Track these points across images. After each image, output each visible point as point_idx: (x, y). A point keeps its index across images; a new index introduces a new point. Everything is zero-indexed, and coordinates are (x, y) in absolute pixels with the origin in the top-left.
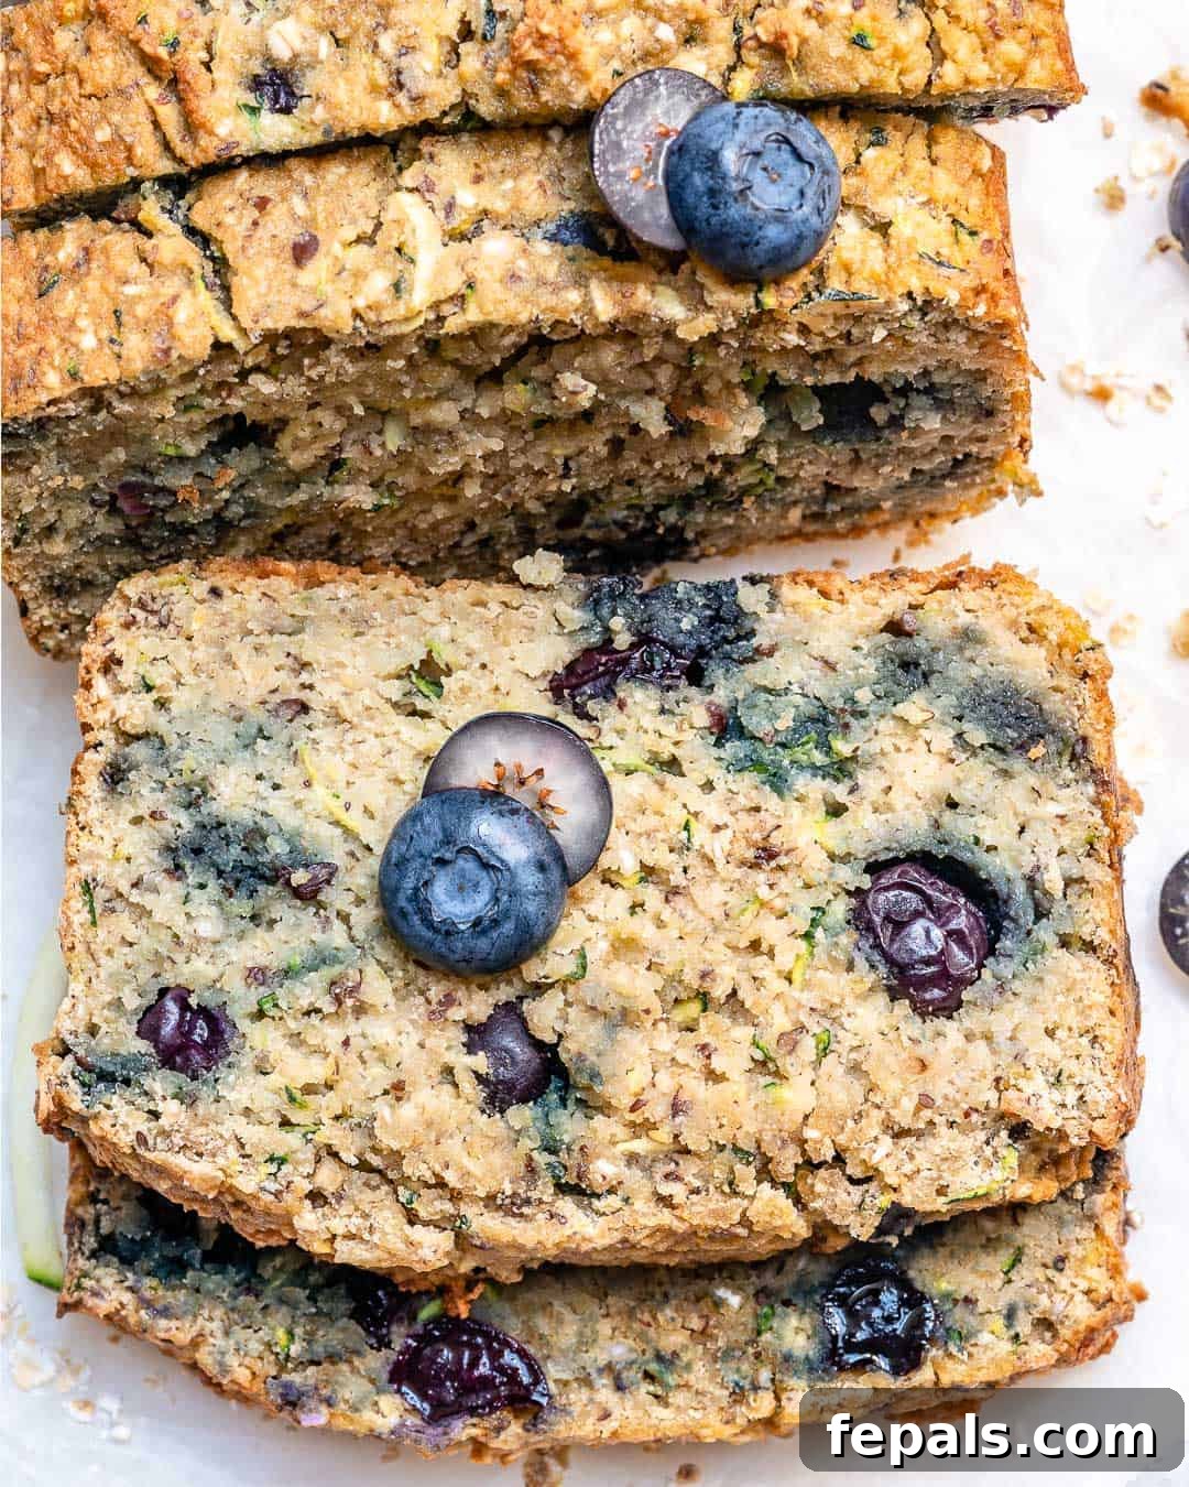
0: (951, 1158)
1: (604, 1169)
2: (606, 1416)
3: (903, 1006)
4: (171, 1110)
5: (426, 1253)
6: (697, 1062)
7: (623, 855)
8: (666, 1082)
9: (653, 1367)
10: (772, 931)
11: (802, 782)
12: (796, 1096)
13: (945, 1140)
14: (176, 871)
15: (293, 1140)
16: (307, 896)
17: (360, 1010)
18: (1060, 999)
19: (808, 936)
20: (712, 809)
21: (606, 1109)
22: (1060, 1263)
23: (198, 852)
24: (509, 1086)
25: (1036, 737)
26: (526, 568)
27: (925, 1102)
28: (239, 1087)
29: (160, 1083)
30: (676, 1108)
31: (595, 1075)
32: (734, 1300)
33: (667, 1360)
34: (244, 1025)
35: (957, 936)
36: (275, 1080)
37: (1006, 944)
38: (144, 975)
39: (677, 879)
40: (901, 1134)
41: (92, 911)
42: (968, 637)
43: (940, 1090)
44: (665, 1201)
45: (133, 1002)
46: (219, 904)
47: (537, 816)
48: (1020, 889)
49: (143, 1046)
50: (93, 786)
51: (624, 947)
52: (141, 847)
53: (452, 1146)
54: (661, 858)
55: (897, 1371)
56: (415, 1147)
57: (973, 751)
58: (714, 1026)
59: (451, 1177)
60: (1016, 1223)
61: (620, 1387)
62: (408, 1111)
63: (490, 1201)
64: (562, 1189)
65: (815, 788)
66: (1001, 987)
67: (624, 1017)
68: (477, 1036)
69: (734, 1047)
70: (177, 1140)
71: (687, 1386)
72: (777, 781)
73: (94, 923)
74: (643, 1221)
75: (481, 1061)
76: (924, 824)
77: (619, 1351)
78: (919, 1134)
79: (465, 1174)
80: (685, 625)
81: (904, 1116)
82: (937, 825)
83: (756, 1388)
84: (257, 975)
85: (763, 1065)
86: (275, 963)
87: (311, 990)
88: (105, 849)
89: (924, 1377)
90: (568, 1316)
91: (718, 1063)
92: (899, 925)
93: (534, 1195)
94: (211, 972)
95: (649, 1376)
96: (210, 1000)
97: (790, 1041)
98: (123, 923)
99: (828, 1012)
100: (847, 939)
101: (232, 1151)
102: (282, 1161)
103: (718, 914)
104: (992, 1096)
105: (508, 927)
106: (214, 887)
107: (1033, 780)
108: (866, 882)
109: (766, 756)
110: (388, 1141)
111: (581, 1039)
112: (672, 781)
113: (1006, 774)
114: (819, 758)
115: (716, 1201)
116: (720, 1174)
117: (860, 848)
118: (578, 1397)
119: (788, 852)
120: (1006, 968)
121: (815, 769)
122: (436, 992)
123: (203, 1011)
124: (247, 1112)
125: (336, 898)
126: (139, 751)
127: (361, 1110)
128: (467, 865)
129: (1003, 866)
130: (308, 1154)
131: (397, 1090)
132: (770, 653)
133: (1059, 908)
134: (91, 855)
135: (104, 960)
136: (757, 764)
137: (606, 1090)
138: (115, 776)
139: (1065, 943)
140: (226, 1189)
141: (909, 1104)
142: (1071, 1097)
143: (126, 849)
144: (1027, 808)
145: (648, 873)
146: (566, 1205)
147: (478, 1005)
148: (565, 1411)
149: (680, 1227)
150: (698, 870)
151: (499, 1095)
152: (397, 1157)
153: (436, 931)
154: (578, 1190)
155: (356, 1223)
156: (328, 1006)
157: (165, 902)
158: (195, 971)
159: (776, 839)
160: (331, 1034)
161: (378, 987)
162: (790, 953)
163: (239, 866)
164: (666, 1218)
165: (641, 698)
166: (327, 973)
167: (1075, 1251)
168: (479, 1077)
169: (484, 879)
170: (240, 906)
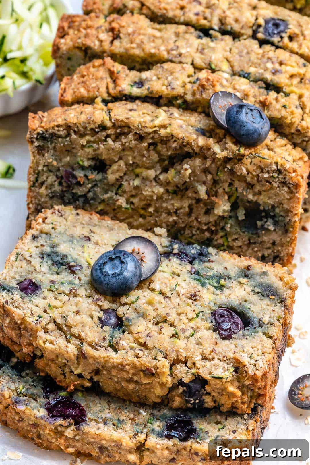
0: (216, 366)
1: (124, 344)
2: (99, 429)
3: (216, 333)
4: (17, 298)
7: (157, 286)
8: (147, 332)
9: (116, 422)
10: (189, 309)
11: (209, 287)
12: (181, 344)
13: (216, 362)
14: (42, 257)
15: (46, 315)
16: (72, 271)
17: (75, 296)
18: (258, 342)
19: (197, 314)
20: (184, 284)
21: (131, 333)
22: (234, 431)
23: (49, 255)
25: (273, 295)
26: (157, 230)
27: (213, 351)
28: (37, 300)
29: (17, 293)
30: (148, 336)
32: (144, 414)
33: (121, 422)
34: (44, 290)
35: (236, 323)
36: (47, 301)
37: (249, 328)
39: (169, 295)
40: (205, 358)
41: (17, 258)
42: (264, 273)
44: (137, 356)
45: (18, 279)
46: (49, 267)
47: (140, 261)
48: (257, 320)
49: (17, 286)
50: (29, 237)
51: (150, 303)
52: (35, 252)
54: (167, 290)
55: (181, 440)
56: (76, 326)
57: (256, 293)
59: (83, 335)
60: (226, 419)
61: (105, 424)
62: (78, 317)
63: (90, 345)
64: (111, 346)
65: (213, 289)
66: (244, 335)
67: (143, 315)
69: (168, 331)
70: (16, 304)
71: (123, 429)
72: (203, 285)
73: (16, 261)
74: (129, 358)
75: (102, 315)
76: (237, 302)
77: (109, 416)
78: (210, 360)
79: (87, 335)
80: (193, 252)
81: (207, 353)
82: (240, 304)
83: (142, 432)
84: (52, 281)
85: (175, 335)
86: (58, 281)
87: (65, 288)
88: (26, 248)
90: (99, 405)
91: (163, 330)
93: (103, 344)
94: (41, 278)
95: (114, 424)
96: (38, 283)
97: (184, 331)
98: (24, 264)
100: (208, 316)
101: (29, 311)
102: (41, 317)
103: (176, 304)
104: (232, 355)
105: (121, 277)
106: (50, 262)
107: (269, 303)
108: (217, 309)
109: (203, 280)
110: (71, 321)
111: (130, 315)
112: (176, 277)
113: (262, 300)
114: (215, 284)
116: (153, 353)
117: (219, 302)
118: (93, 424)
119: (199, 297)
120: (246, 332)
121: (213, 286)
122: (97, 297)
123: (35, 284)
124: (36, 305)
125: (80, 275)
126: (43, 235)
127: (66, 313)
128: (117, 261)
129: (254, 315)
130: (49, 319)
131: (77, 313)
132: (212, 262)
133: (265, 326)
134: (22, 248)
135: (15, 268)
136: (199, 280)
137: (132, 327)
138: (35, 237)
139: (263, 333)
140: (23, 320)
141: (210, 349)
142: (253, 362)
143: (31, 250)
144: (264, 307)
145: (162, 293)
146: (110, 350)
148: (88, 425)
149: (138, 363)
150: (175, 295)
151: (103, 324)
152: (71, 327)
153: (103, 274)
154: (114, 347)
155: (53, 339)
157: (36, 261)
158: (36, 277)
159: (197, 293)
160: (65, 298)
161: (82, 292)
162: (191, 316)
163: (58, 261)
164: (135, 360)
165: (175, 261)
166: (71, 286)
167: (240, 430)
168: (100, 319)
169: (120, 266)
170: (55, 268)
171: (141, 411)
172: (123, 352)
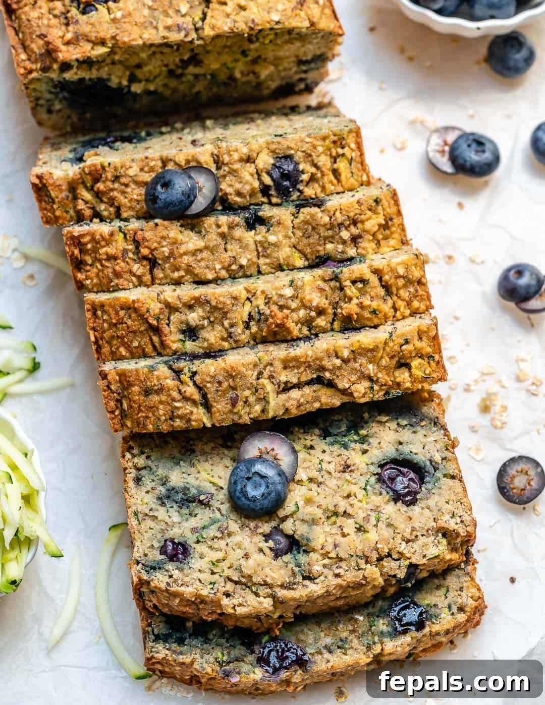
0: (425, 545)
1: (317, 568)
2: (328, 661)
3: (399, 504)
4: (176, 573)
5: (265, 605)
6: (339, 532)
7: (302, 475)
8: (330, 540)
9: (340, 643)
10: (354, 489)
11: (353, 445)
12: (373, 537)
13: (422, 540)
14: (163, 504)
15: (216, 577)
16: (206, 504)
17: (229, 535)
18: (448, 492)
19: (365, 489)
20: (326, 457)
21: (314, 550)
22: (461, 589)
23: (168, 497)
24: (281, 550)
25: (422, 420)
27: (413, 529)
28: (196, 563)
29: (170, 566)
30: (336, 546)
31: (308, 540)
32: (361, 618)
33: (344, 641)
34: (194, 545)
35: (411, 479)
36: (206, 559)
37: (427, 479)
38: (159, 536)
39: (320, 480)
40: (408, 541)
41: (138, 520)
43: (417, 525)
44: (337, 576)
45: (156, 545)
46: (178, 512)
47: (275, 462)
48: (428, 463)
49: (163, 557)
50: (131, 484)
51: (309, 501)
52: (150, 499)
53: (267, 570)
54: (314, 474)
55: (417, 630)
56: (255, 573)
57: (404, 427)
58: (340, 521)
59: (269, 580)
60: (445, 579)
61: (330, 652)
62: (251, 562)
63: (282, 586)
64: (305, 578)
65: (358, 446)
66: (429, 491)
67: (314, 522)
68: (267, 537)
69: (349, 526)
70: (180, 582)
71: (352, 648)
72: (345, 446)
73: (140, 524)
74: (332, 583)
75: (271, 543)
76: (394, 450)
77: (328, 640)
78: (413, 541)
79: (273, 578)
81: (408, 535)
82: (397, 450)
83: (374, 643)
84: (194, 530)
85: (360, 529)
86: (200, 525)
87: (212, 532)
88: (139, 501)
89: (427, 630)
90: (310, 633)
91: (346, 531)
92: (392, 480)
93: (296, 581)
94: (180, 532)
95: (339, 647)
96: (182, 540)
97: (367, 519)
98: (149, 523)
99: (377, 510)
100: (378, 486)
101: (197, 582)
102: (214, 583)
103: (335, 488)
104: (434, 524)
105: (273, 495)
106: (175, 506)
107: (424, 432)
108: (379, 470)
109: (340, 440)
110: (247, 571)
111: (301, 530)
112: (312, 452)
113: (414, 432)
114: (356, 438)
115: (354, 573)
116: (353, 564)
117: (375, 460)
118: (318, 658)
119: (354, 465)
120: (429, 486)
121: (356, 441)
122: (252, 525)
123: (180, 543)
124: (200, 571)
125: (215, 504)
126: (144, 472)
127: (236, 563)
128: (257, 479)
129: (421, 458)
130: (222, 579)
131: (246, 556)
133: (441, 467)
134: (135, 504)
135: (145, 534)
136: (338, 442)
137: (313, 544)
138: (138, 480)
139: (445, 476)
140: (198, 596)
141: (408, 530)
142: (459, 520)
143: (145, 500)
144: (423, 440)
145: (311, 480)
146: (307, 582)
147: (266, 528)
148: (315, 662)
149: (344, 583)
150: (326, 476)
151: (278, 554)
152: (250, 577)
153: (250, 501)
154: (309, 577)
155: (241, 600)
156: (219, 535)
157: (161, 513)
158: (175, 533)
159: (349, 462)
160: (222, 543)
161: (234, 526)
162: (361, 494)
163: (182, 499)
164: (339, 581)
166: (217, 525)
167: (465, 584)
168: (271, 549)
169: (263, 482)
170: (185, 511)
171: (356, 617)
172: (322, 578)
